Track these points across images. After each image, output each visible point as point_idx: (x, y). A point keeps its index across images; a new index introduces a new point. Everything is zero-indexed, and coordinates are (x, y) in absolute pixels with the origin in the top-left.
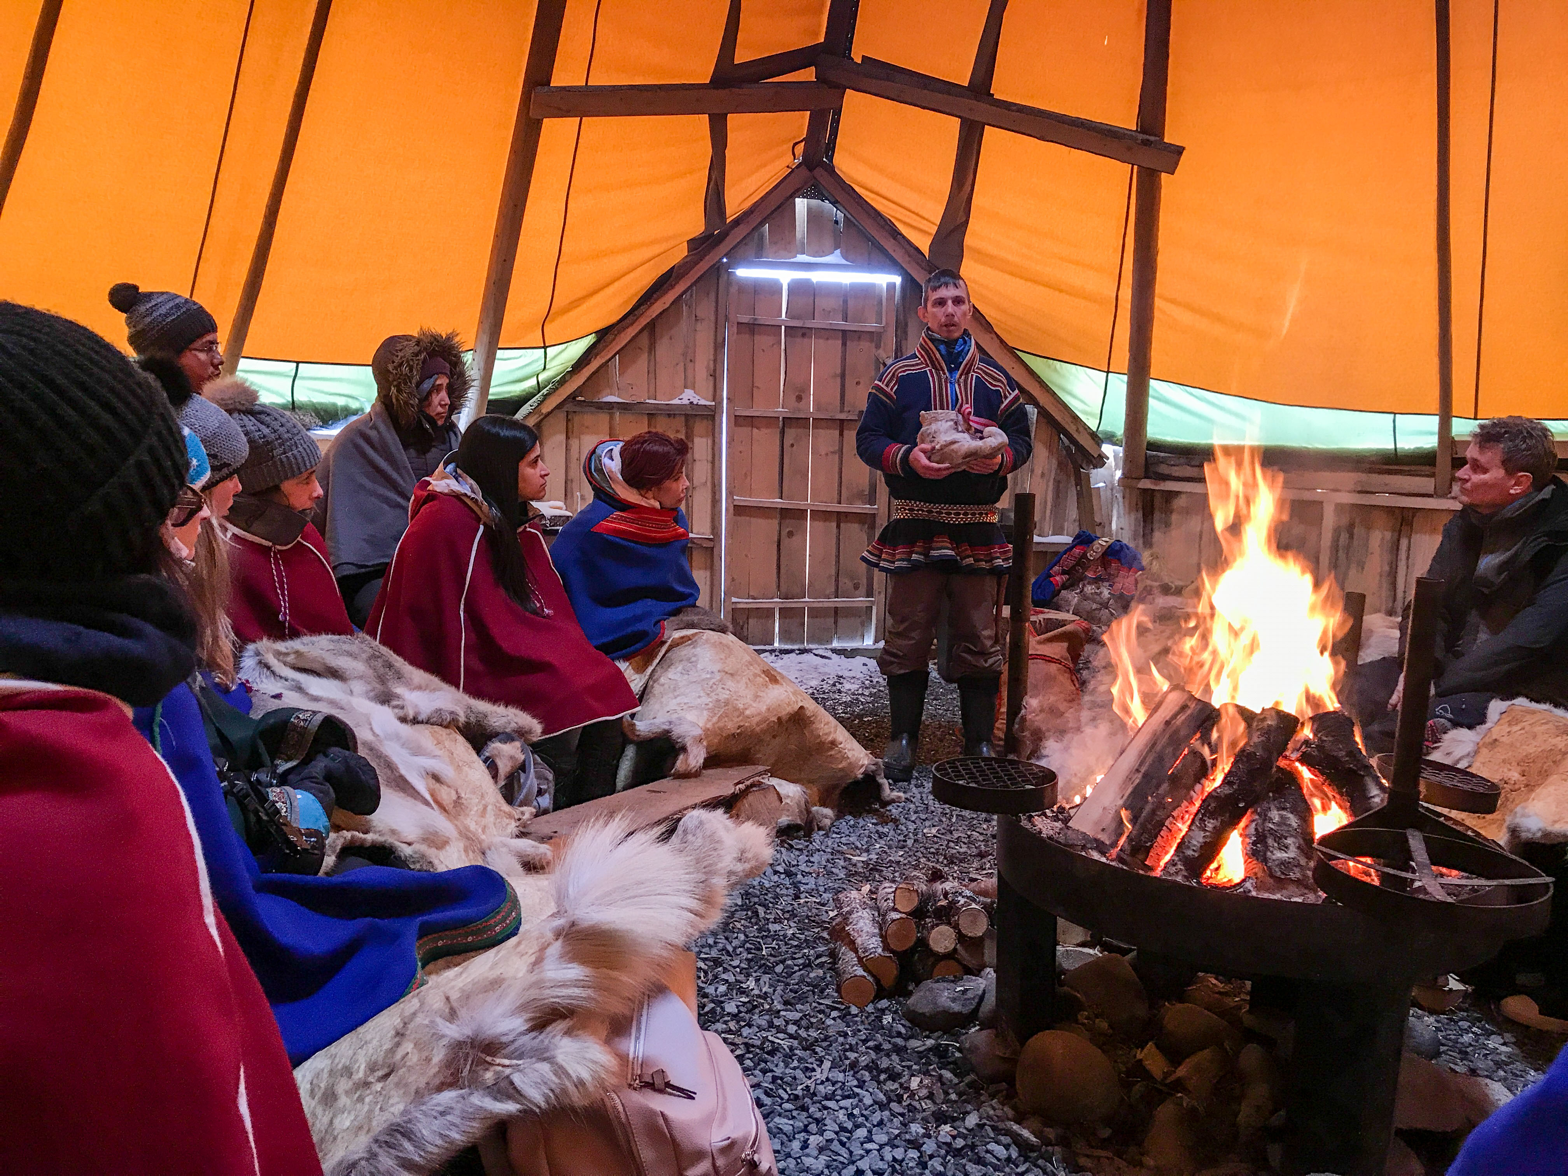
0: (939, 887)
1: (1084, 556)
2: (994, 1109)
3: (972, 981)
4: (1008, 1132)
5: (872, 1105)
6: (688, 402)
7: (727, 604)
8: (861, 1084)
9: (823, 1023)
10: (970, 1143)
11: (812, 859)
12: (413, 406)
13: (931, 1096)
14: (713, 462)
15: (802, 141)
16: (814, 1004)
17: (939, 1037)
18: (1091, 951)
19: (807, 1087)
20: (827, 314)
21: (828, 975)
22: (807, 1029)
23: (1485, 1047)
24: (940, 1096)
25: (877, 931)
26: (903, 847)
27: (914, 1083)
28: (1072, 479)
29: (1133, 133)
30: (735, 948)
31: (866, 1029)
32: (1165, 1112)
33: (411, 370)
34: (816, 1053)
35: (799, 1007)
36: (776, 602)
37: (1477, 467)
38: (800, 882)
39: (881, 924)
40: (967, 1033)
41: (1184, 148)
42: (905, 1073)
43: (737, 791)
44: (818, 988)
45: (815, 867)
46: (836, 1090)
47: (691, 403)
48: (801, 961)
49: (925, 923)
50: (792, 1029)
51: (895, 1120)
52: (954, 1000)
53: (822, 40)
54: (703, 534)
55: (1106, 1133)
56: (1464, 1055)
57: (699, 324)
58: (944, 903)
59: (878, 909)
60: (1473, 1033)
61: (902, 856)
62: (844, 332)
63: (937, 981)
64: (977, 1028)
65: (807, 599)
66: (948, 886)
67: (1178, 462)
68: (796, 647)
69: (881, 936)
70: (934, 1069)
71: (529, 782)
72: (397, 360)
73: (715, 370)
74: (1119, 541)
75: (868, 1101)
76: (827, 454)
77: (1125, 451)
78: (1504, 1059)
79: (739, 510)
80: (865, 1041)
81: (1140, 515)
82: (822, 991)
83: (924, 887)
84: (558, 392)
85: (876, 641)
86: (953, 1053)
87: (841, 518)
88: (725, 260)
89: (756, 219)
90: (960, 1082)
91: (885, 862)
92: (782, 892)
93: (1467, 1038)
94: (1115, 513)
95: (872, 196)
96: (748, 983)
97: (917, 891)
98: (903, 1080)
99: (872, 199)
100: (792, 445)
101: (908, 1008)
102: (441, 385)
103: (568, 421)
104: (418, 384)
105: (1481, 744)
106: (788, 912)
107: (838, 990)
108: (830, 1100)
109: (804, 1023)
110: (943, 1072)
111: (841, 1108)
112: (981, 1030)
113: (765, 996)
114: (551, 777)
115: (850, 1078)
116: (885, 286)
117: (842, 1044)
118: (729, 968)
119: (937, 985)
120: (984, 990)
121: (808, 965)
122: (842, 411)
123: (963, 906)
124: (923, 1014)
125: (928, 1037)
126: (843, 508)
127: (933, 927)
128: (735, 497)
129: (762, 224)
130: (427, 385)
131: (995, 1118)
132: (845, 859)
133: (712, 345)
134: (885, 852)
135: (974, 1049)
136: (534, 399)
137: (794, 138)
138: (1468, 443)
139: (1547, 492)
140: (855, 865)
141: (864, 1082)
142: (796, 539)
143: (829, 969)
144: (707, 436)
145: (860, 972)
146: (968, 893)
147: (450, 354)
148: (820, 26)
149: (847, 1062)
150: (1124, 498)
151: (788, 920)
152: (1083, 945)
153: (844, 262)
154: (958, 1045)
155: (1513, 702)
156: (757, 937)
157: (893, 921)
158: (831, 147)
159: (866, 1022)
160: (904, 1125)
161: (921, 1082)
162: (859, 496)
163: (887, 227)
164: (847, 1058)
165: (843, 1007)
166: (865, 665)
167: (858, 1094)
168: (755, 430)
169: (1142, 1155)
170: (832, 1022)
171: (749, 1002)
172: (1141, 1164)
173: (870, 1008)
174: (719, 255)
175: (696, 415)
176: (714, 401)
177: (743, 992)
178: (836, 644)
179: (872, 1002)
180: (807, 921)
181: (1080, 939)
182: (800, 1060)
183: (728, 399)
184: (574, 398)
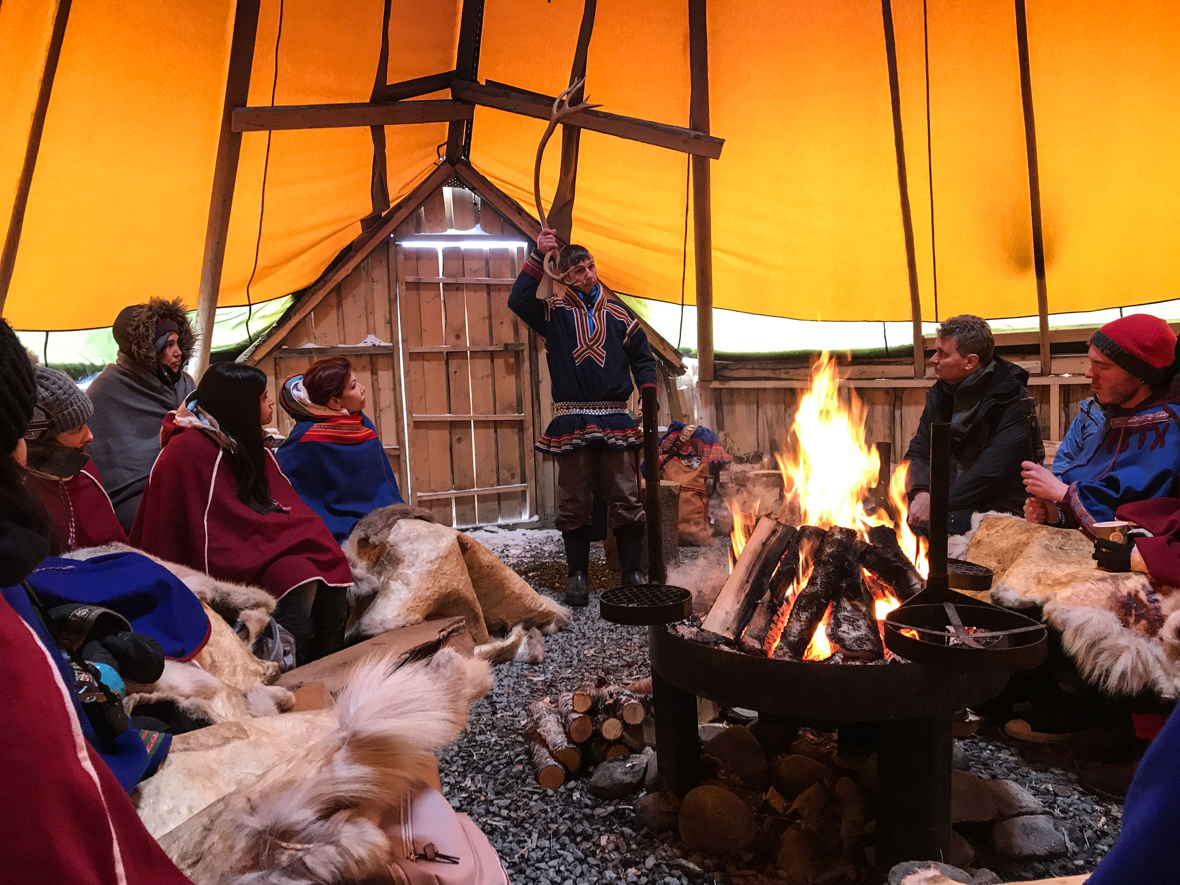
0: (605, 691)
1: (678, 439)
2: (666, 851)
3: (635, 758)
4: (680, 867)
5: (574, 862)
6: (371, 344)
7: (414, 498)
8: (563, 847)
9: (528, 805)
10: (651, 879)
11: (503, 684)
12: (152, 358)
13: (617, 849)
14: (394, 389)
15: (444, 144)
16: (519, 792)
17: (617, 804)
18: (720, 725)
19: (522, 855)
20: (475, 273)
21: (527, 769)
22: (516, 811)
23: (999, 758)
24: (624, 847)
25: (561, 729)
26: (571, 666)
27: (603, 841)
28: (664, 385)
29: (688, 131)
30: (452, 758)
31: (561, 805)
32: (789, 834)
33: (147, 331)
34: (526, 828)
35: (508, 795)
36: (453, 493)
37: (943, 354)
38: (495, 702)
39: (564, 723)
40: (637, 798)
41: (724, 140)
42: (596, 834)
43: (441, 637)
44: (520, 779)
45: (506, 689)
46: (544, 854)
47: (374, 345)
48: (504, 761)
49: (598, 719)
50: (504, 812)
51: (593, 870)
52: (626, 773)
53: (455, 69)
54: (390, 445)
55: (749, 857)
56: (986, 765)
57: (375, 284)
58: (611, 701)
59: (560, 713)
60: (990, 750)
61: (570, 673)
62: (488, 286)
63: (611, 762)
64: (645, 792)
65: (476, 489)
66: (612, 688)
67: (737, 367)
68: (470, 526)
69: (565, 733)
70: (616, 828)
71: (277, 646)
72: (134, 324)
73: (391, 319)
74: (700, 426)
75: (570, 859)
76: (483, 378)
77: (700, 362)
78: (1013, 765)
79: (417, 425)
80: (561, 815)
81: (713, 407)
82: (524, 781)
83: (594, 692)
84: (266, 344)
85: (531, 516)
86: (629, 814)
87: (496, 425)
88: (392, 236)
89: (412, 205)
90: (638, 835)
91: (558, 679)
92: (482, 711)
93: (986, 754)
94: (695, 407)
95: (501, 183)
96: (466, 782)
97: (589, 695)
98: (594, 840)
99: (501, 186)
100: (455, 372)
101: (591, 786)
102: (173, 340)
103: (276, 365)
104: (155, 341)
105: (970, 544)
106: (489, 725)
107: (536, 779)
108: (541, 862)
109: (513, 807)
110: (624, 829)
111: (550, 867)
112: (648, 793)
113: (480, 790)
114: (292, 640)
115: (554, 844)
116: (515, 250)
117: (544, 819)
118: (449, 773)
119: (611, 765)
120: (647, 764)
121: (510, 763)
122: (491, 344)
123: (625, 702)
124: (603, 788)
125: (609, 805)
126: (499, 417)
127: (604, 721)
128: (414, 415)
129: (418, 207)
130: (161, 341)
131: (667, 858)
132: (528, 681)
133: (387, 300)
134: (557, 672)
135: (644, 808)
136: (248, 350)
137: (438, 142)
138: (933, 340)
139: (990, 368)
140: (535, 684)
141: (565, 845)
142: (463, 445)
143: (527, 764)
144: (388, 370)
145: (552, 762)
146: (627, 692)
147: (177, 316)
148: (451, 58)
149: (551, 832)
150: (701, 395)
151: (490, 731)
152: (714, 721)
153: (483, 233)
154: (632, 808)
155: (987, 513)
156: (468, 747)
157: (574, 720)
158: (467, 148)
159: (560, 799)
160: (600, 873)
161: (608, 839)
162: (509, 408)
163: (514, 206)
164: (549, 829)
165: (542, 791)
166: (524, 534)
167: (562, 855)
168: (425, 363)
169: (777, 869)
170: (534, 803)
171: (468, 797)
172: (777, 877)
173: (562, 789)
174: (386, 231)
175: (378, 354)
176: (391, 342)
177: (462, 789)
178: (500, 521)
179: (563, 784)
180: (504, 730)
181: (711, 718)
182: (514, 835)
183: (403, 340)
184: (280, 347)
